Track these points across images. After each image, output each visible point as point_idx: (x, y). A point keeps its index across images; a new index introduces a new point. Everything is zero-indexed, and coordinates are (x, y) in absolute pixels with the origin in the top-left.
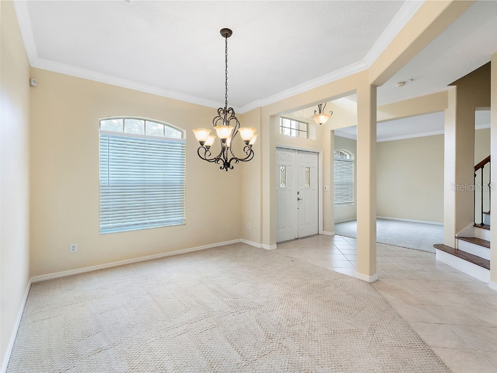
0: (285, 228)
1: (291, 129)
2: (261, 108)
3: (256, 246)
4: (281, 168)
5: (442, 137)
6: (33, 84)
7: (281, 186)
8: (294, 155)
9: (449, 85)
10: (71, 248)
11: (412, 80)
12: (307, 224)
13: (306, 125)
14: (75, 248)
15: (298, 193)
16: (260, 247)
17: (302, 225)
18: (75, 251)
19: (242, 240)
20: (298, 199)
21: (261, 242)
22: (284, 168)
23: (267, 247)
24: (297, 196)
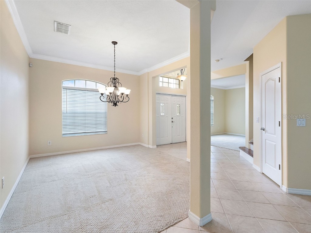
0: (163, 137)
1: (168, 83)
2: (148, 73)
3: (146, 146)
4: (161, 104)
5: (244, 89)
6: (31, 66)
7: (161, 114)
8: (169, 97)
9: (245, 61)
10: (48, 143)
11: (222, 59)
12: (178, 136)
13: (178, 80)
14: (51, 143)
15: (172, 118)
16: (147, 147)
17: (175, 136)
18: (50, 144)
19: (140, 143)
20: (172, 122)
21: (148, 144)
22: (163, 104)
23: (151, 146)
24: (171, 120)
